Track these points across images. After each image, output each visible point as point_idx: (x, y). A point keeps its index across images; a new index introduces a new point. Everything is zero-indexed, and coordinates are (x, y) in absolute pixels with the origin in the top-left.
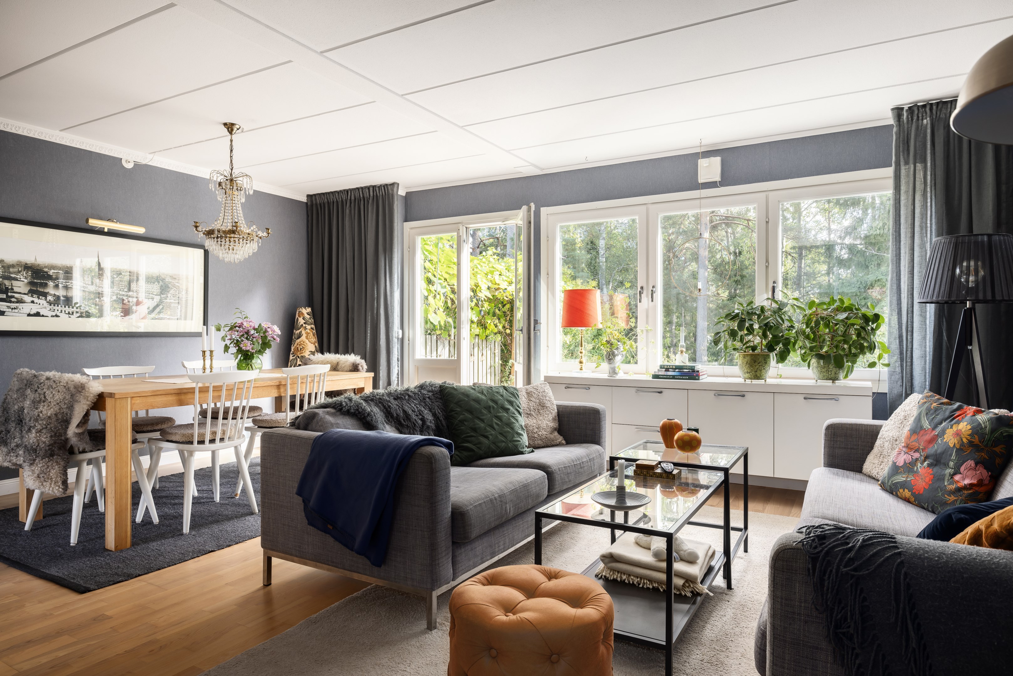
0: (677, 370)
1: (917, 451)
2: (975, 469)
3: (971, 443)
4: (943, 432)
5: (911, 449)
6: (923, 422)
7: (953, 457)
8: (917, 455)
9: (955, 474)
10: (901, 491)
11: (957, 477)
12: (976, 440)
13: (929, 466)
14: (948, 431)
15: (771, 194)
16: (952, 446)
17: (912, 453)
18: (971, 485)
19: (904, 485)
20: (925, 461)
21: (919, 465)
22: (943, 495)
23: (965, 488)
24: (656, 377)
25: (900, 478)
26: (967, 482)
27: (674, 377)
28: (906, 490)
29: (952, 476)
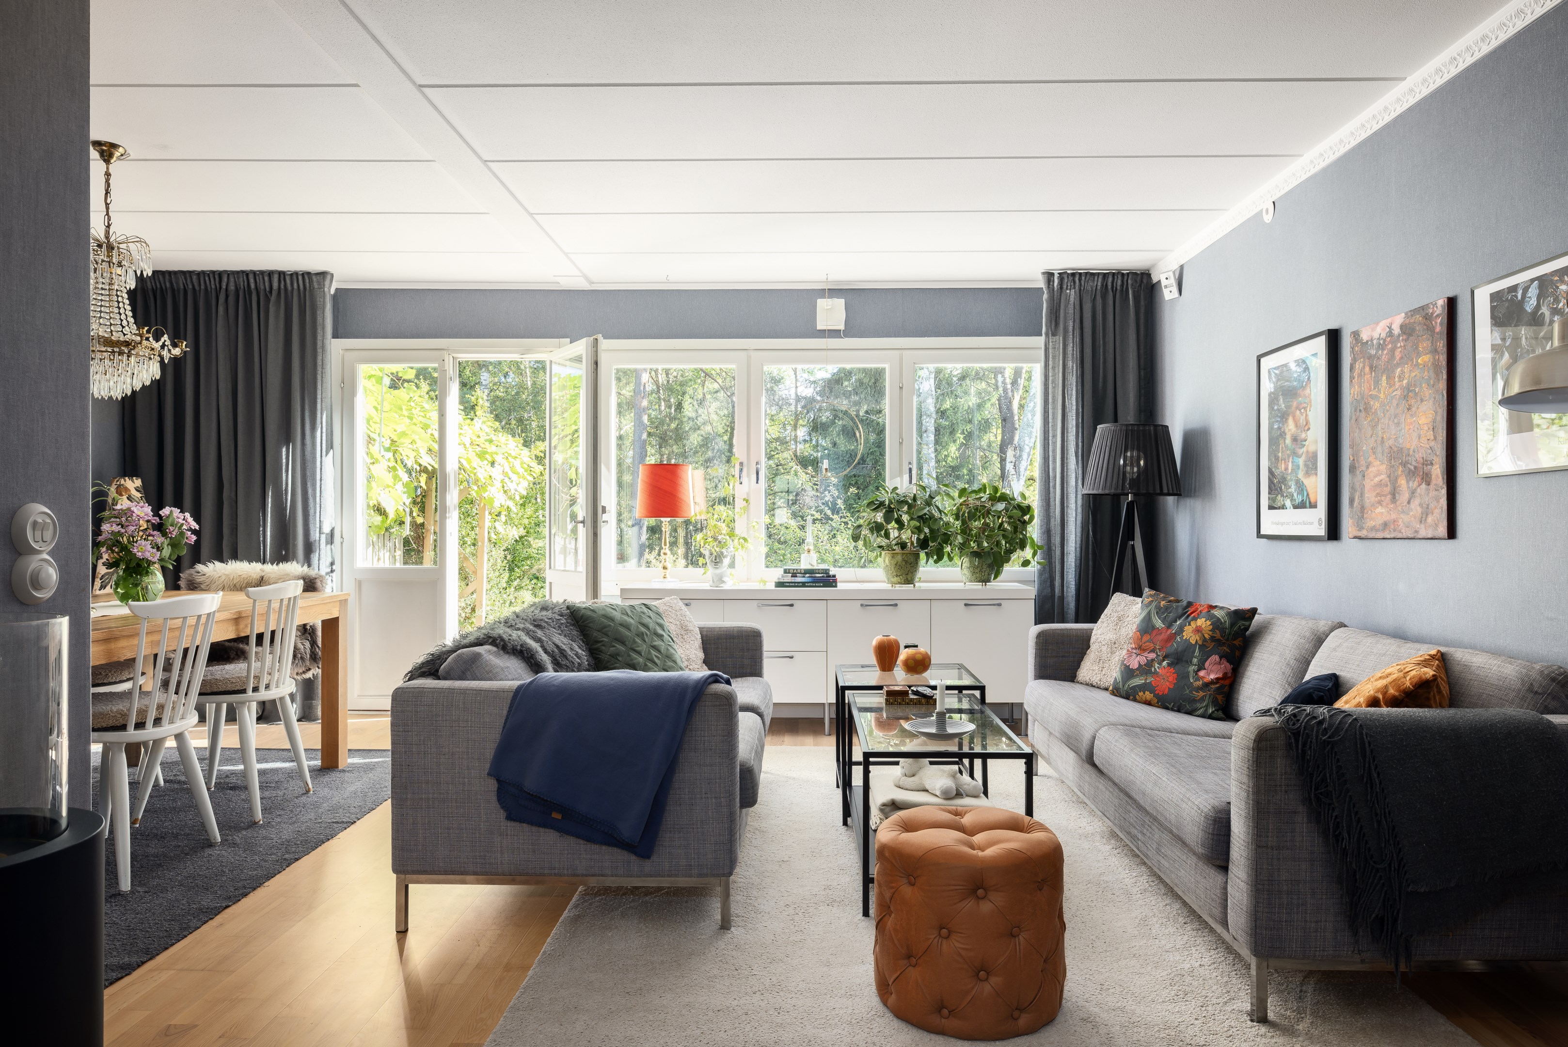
0: (808, 575)
1: (1153, 651)
2: (1220, 663)
3: (1213, 638)
4: (1181, 630)
5: (1144, 650)
6: (1154, 621)
7: (1197, 653)
8: (1152, 656)
9: (1199, 670)
10: (1141, 694)
11: (1202, 673)
12: (1218, 635)
13: (1169, 665)
14: (1186, 628)
15: (905, 352)
16: (1193, 642)
17: (1146, 654)
18: (1217, 679)
19: (1144, 687)
20: (1164, 660)
21: (1157, 665)
22: (1191, 692)
23: (1212, 682)
24: (780, 584)
25: (1137, 681)
26: (1212, 676)
27: (804, 585)
28: (1147, 693)
29: (1196, 672)
